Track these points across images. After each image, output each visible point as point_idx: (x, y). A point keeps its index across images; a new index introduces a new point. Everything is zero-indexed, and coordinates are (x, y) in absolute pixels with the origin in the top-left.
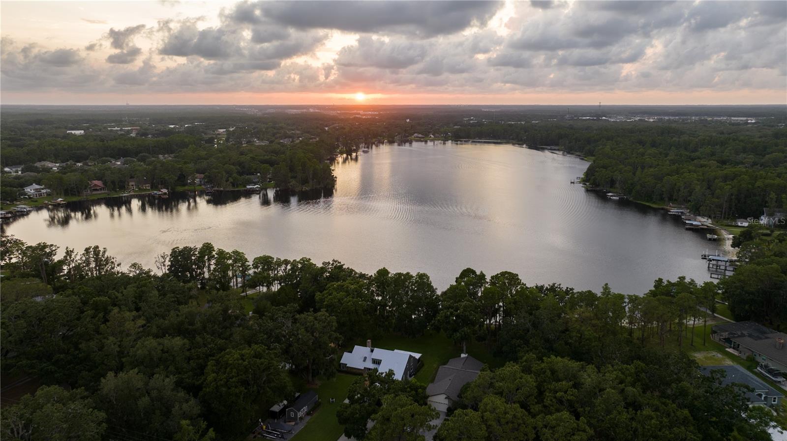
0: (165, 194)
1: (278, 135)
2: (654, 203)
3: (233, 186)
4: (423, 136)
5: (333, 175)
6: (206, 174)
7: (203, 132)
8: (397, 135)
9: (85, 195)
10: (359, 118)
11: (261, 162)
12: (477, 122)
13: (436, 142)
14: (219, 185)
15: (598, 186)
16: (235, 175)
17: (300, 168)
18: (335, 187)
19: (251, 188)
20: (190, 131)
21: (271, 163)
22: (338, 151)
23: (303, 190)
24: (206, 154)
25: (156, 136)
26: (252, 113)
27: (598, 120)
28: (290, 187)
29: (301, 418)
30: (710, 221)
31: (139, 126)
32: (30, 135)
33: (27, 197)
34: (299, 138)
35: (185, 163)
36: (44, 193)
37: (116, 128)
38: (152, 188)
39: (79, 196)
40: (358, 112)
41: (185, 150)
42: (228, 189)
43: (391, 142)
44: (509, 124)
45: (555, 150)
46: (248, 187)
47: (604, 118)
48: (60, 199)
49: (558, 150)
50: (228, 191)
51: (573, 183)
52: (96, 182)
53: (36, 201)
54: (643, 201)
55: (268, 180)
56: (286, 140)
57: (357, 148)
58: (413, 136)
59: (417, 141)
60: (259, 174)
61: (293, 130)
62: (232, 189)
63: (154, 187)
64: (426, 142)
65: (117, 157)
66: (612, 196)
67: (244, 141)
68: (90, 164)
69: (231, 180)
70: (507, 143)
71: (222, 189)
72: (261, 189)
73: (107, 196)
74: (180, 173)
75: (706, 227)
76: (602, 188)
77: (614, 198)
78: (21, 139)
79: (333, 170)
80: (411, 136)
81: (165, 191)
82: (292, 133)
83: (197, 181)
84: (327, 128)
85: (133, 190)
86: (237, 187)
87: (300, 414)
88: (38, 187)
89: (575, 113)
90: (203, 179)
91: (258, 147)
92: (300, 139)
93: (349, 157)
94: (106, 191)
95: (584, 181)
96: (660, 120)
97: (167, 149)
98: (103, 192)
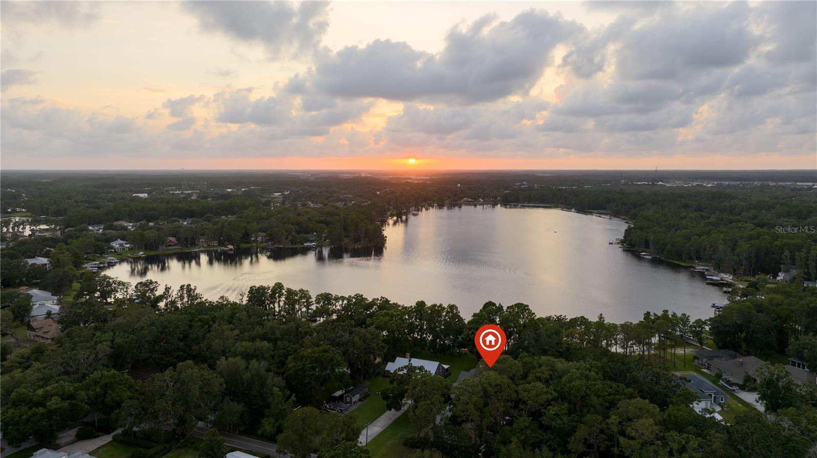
0: (231, 250)
1: (331, 199)
2: (684, 261)
3: (292, 244)
4: (472, 200)
5: (384, 235)
6: (268, 232)
7: (260, 196)
8: (446, 200)
9: (162, 249)
10: (411, 183)
11: (317, 222)
12: (528, 187)
13: (485, 206)
14: (279, 243)
15: (634, 246)
16: (294, 233)
17: (353, 227)
18: (385, 245)
19: (308, 246)
20: (248, 194)
21: (327, 224)
22: (389, 213)
23: (356, 248)
24: (266, 215)
25: (215, 199)
26: (305, 178)
27: (653, 185)
28: (344, 245)
29: (355, 402)
30: (731, 277)
31: (199, 190)
32: (101, 198)
33: (113, 250)
34: (351, 201)
35: (248, 223)
36: (126, 248)
37: (177, 192)
38: (219, 244)
39: (157, 251)
40: (410, 177)
41: (246, 211)
42: (287, 247)
43: (441, 206)
44: (559, 189)
45: (602, 214)
46: (305, 244)
47: (661, 183)
48: (141, 253)
49: (606, 214)
50: (287, 248)
51: (612, 244)
52: (171, 239)
53: (121, 254)
54: (674, 260)
55: (324, 239)
56: (339, 203)
57: (407, 211)
58: (462, 200)
59: (466, 205)
60: (315, 233)
61: (346, 194)
62: (291, 247)
63: (221, 243)
64: (475, 206)
65: (184, 217)
66: (644, 255)
67: (299, 204)
68: (161, 224)
69: (290, 237)
70: (556, 207)
71: (282, 246)
72: (317, 246)
73: (180, 251)
74: (244, 231)
75: (725, 282)
76: (638, 248)
77: (647, 257)
78: (95, 202)
79: (383, 230)
80: (460, 200)
81: (231, 247)
82: (345, 197)
83: (259, 239)
84: (378, 193)
85: (203, 246)
86: (295, 244)
87: (354, 399)
88: (121, 242)
89: (631, 177)
90: (265, 237)
91: (314, 209)
92: (353, 202)
93: (399, 220)
94: (179, 247)
95: (622, 242)
96: (719, 186)
97: (230, 211)
98: (176, 247)
